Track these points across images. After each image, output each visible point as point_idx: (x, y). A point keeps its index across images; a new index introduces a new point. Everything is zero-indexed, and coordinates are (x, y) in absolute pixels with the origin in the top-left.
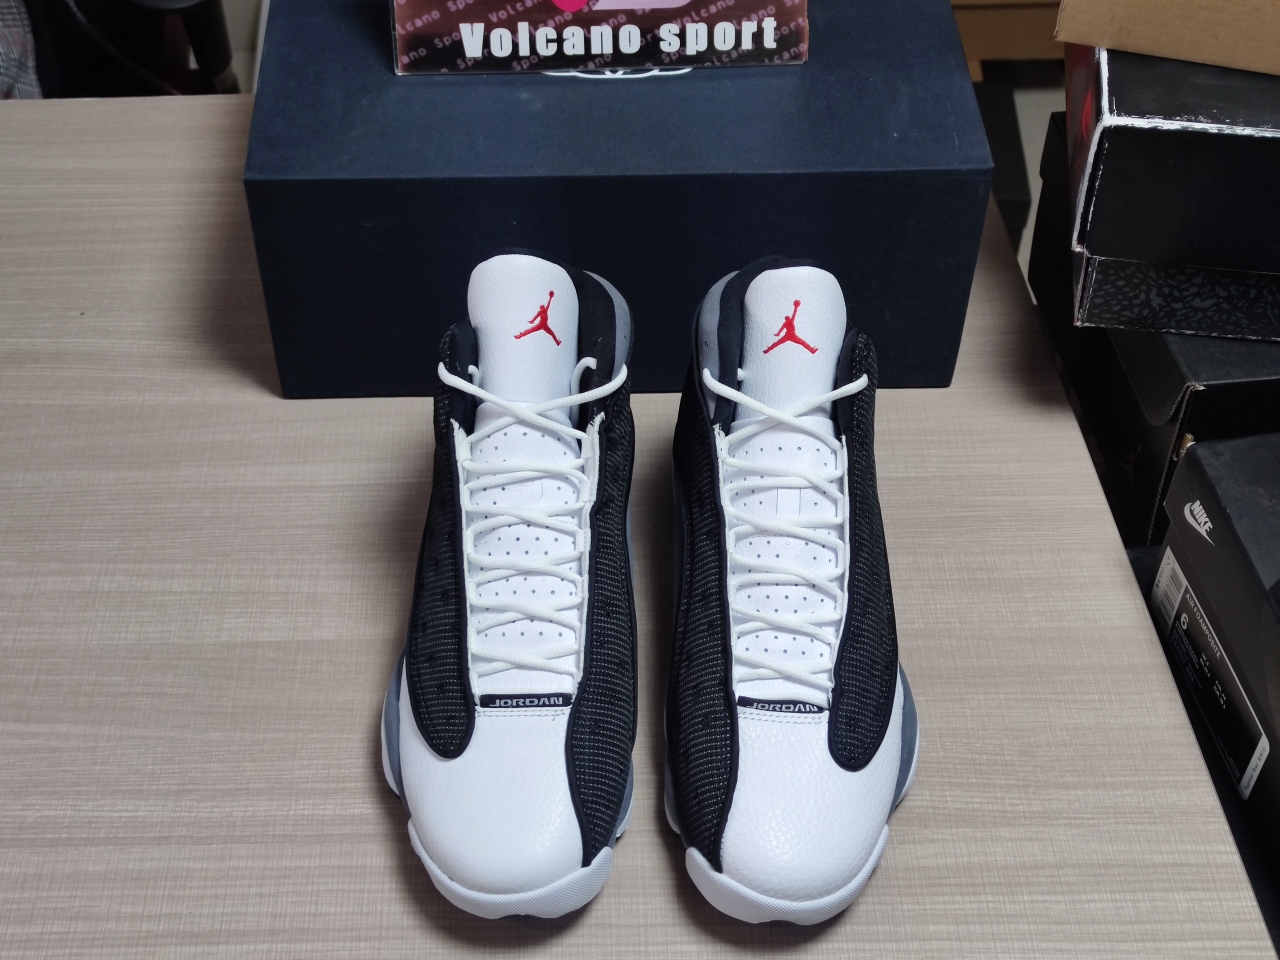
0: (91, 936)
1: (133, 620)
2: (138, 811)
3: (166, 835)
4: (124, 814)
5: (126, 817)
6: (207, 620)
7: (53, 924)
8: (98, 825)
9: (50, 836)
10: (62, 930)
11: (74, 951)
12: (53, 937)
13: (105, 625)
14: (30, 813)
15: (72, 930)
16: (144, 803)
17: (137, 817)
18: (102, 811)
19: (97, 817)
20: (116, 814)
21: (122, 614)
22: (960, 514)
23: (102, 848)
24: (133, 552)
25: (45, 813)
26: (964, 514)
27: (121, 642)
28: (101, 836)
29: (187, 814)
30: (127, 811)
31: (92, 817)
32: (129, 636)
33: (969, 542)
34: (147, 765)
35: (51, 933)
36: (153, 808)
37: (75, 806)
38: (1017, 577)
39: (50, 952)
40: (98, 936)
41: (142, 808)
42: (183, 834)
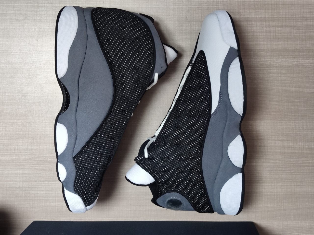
0: (289, 21)
1: (291, 130)
2: (281, 61)
3: (272, 53)
4: (285, 60)
5: (284, 59)
6: (268, 129)
7: (300, 25)
8: (292, 56)
9: (305, 53)
10: (297, 23)
11: (293, 16)
12: (299, 21)
13: (299, 128)
14: (312, 61)
15: (294, 23)
16: (280, 64)
17: (281, 59)
18: (291, 61)
19: (292, 59)
20: (287, 60)
21: (294, 132)
22: (37, 165)
23: (289, 49)
24: (294, 157)
25: (307, 61)
26: (36, 166)
27: (293, 121)
28: (290, 53)
29: (267, 60)
30: (284, 61)
31: (294, 59)
32: (291, 124)
33: (36, 154)
34: (280, 77)
35: (300, 22)
36: (277, 62)
37: (299, 63)
38: (23, 140)
39: (299, 16)
40: (287, 21)
41: (280, 62)
42: (267, 53)
